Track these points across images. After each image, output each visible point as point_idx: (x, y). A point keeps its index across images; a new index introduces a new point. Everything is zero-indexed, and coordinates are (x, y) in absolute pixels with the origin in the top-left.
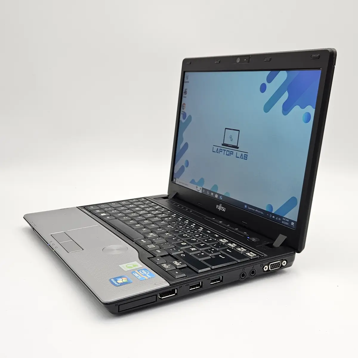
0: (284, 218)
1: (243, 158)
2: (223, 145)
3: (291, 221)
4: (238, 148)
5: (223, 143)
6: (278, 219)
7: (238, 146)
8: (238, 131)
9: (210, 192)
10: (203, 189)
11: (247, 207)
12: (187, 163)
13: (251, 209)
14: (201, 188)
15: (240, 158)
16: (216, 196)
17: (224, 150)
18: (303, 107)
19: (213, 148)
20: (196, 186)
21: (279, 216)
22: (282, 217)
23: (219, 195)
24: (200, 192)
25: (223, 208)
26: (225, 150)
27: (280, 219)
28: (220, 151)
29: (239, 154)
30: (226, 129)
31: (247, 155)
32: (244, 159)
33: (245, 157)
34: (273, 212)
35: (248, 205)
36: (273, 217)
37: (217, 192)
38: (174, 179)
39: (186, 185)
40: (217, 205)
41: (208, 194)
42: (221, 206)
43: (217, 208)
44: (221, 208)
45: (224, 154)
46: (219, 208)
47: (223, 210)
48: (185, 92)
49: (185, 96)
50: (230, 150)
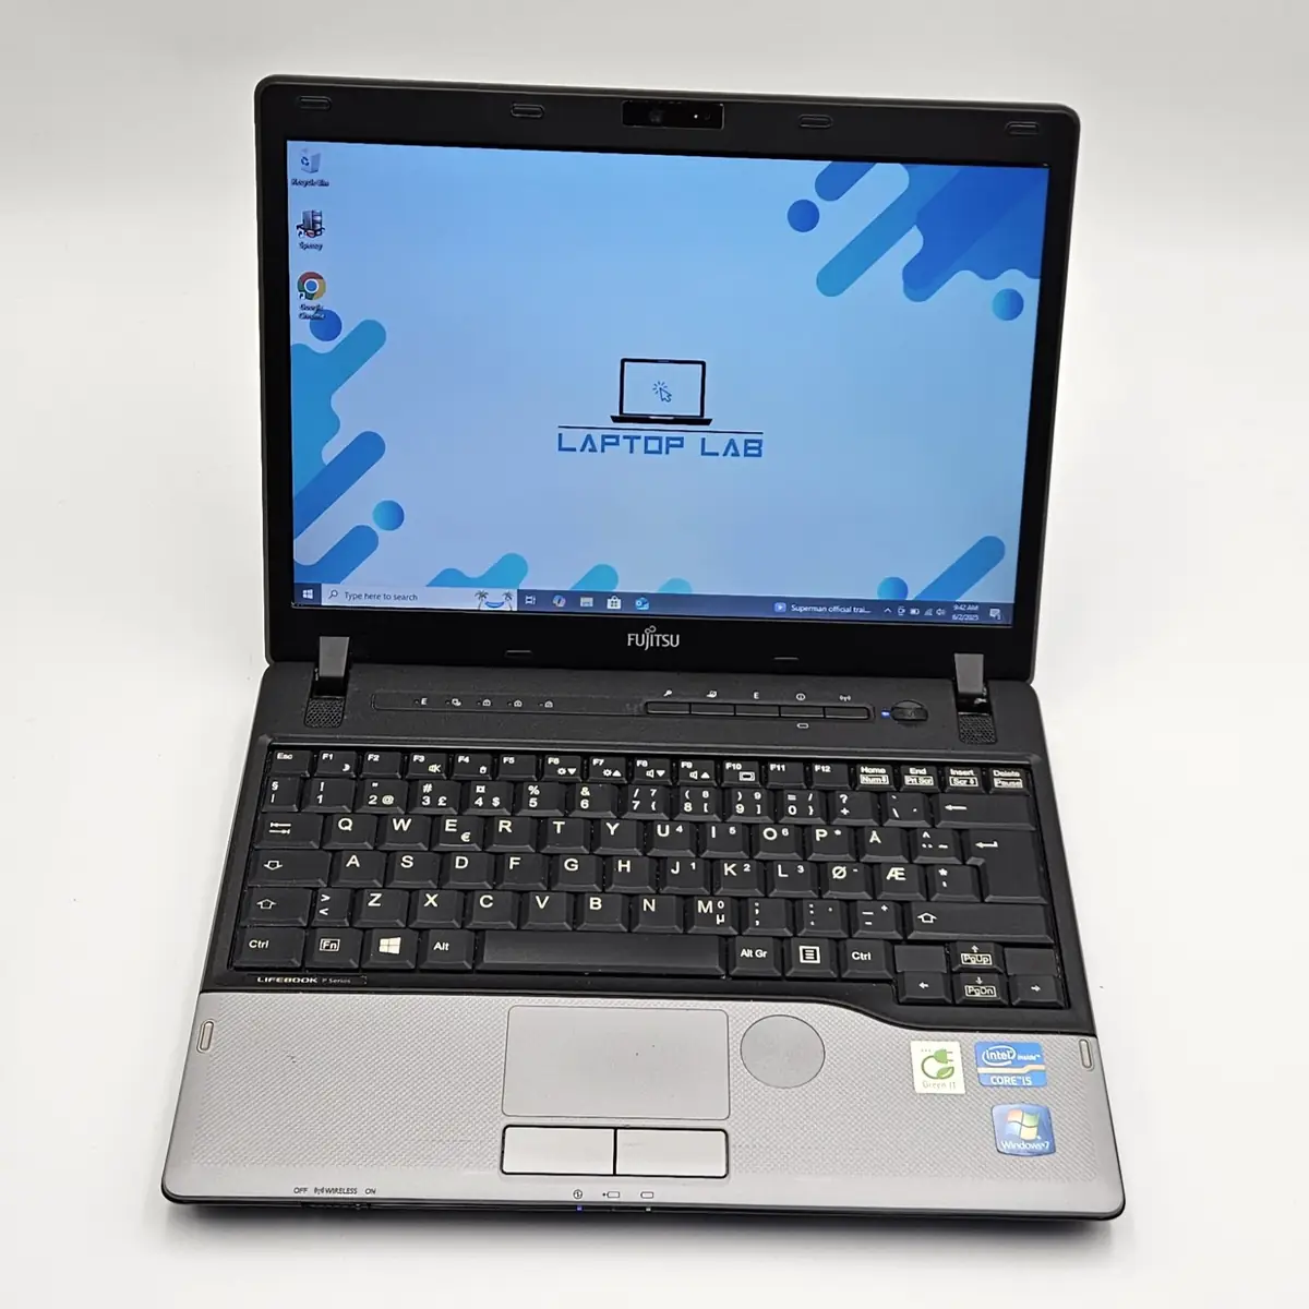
0: (959, 604)
1: (741, 452)
2: (615, 419)
3: (985, 608)
4: (708, 422)
5: (617, 414)
6: (934, 613)
7: (705, 417)
8: (700, 366)
9: (573, 596)
10: (522, 594)
11: (789, 608)
12: (394, 515)
13: (805, 609)
14: (508, 596)
15: (725, 454)
16: (614, 605)
17: (625, 437)
18: (988, 274)
19: (560, 435)
20: (476, 590)
21: (935, 605)
22: (948, 606)
23: (628, 598)
24: (511, 606)
25: (668, 638)
26: (632, 438)
27: (940, 612)
28: (604, 444)
29: (717, 443)
30: (628, 364)
31: (760, 442)
32: (746, 455)
33: (754, 448)
34: (910, 597)
35: (789, 601)
36: (913, 612)
37: (615, 591)
38: (305, 592)
39: (404, 598)
40: (629, 635)
41: (561, 605)
42: (656, 633)
43: (633, 642)
44: (655, 639)
45: (631, 452)
46: (640, 642)
47: (665, 643)
48: (312, 227)
49: (307, 240)
50: (665, 435)
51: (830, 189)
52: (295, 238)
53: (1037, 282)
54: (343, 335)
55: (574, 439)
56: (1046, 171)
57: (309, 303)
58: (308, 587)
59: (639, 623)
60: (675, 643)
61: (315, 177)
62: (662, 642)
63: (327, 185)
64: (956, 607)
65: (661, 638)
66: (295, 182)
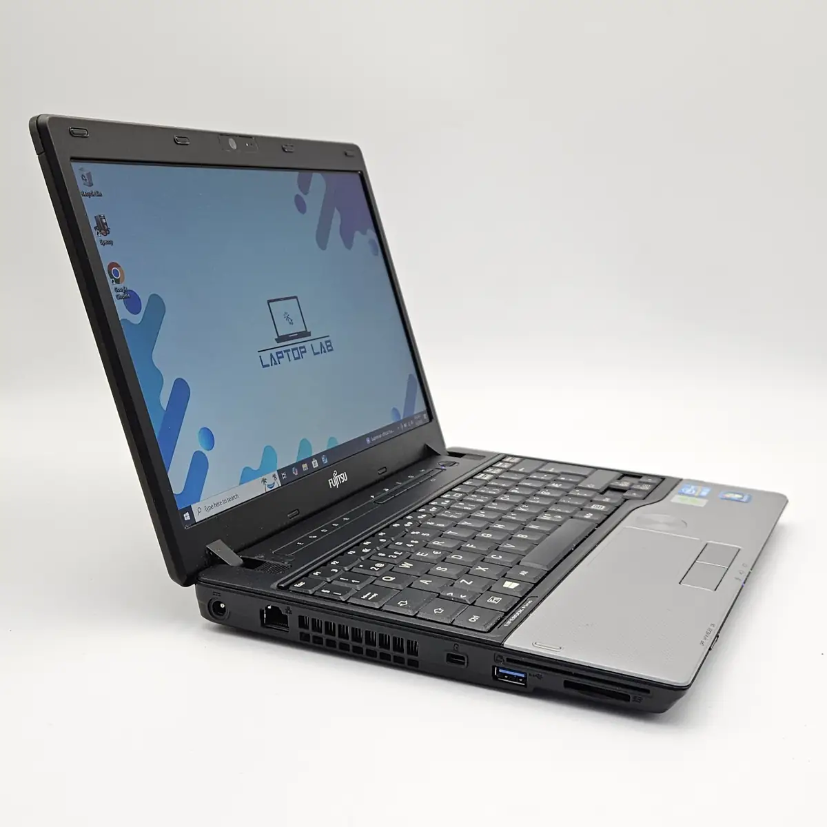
0: (415, 415)
1: (327, 350)
2: (277, 341)
3: (422, 415)
4: (309, 334)
5: (277, 337)
6: (410, 423)
7: (308, 331)
8: (295, 300)
9: (298, 465)
10: (280, 472)
11: (371, 440)
13: (376, 438)
14: (274, 476)
15: (322, 353)
16: (315, 464)
17: (285, 352)
18: (363, 232)
19: (260, 357)
20: (260, 479)
21: (409, 419)
22: (413, 418)
23: (318, 457)
24: (278, 483)
25: (343, 476)
26: (287, 351)
28: (279, 358)
29: (316, 344)
30: (270, 304)
31: (329, 341)
32: (329, 351)
33: (330, 346)
34: (401, 418)
35: (370, 435)
37: (313, 454)
38: (185, 515)
39: (233, 498)
40: (329, 481)
41: (296, 474)
42: (337, 474)
43: (332, 485)
44: (338, 479)
45: (290, 360)
46: (334, 483)
48: (102, 227)
49: (104, 238)
50: (298, 346)
51: (304, 188)
52: (96, 237)
54: (143, 308)
57: (119, 286)
58: (184, 511)
59: (326, 472)
60: (345, 478)
61: (93, 189)
62: (342, 480)
63: (101, 195)
64: (416, 418)
65: (340, 477)
66: (84, 195)
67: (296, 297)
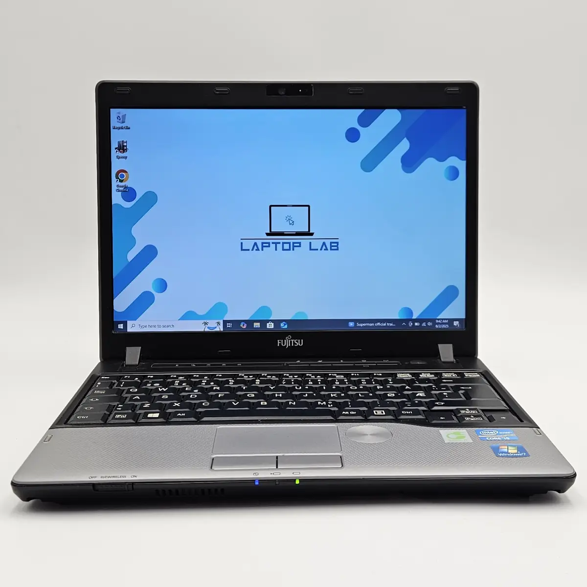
0: (438, 319)
2: (268, 234)
3: (451, 321)
4: (312, 234)
5: (268, 232)
6: (426, 324)
7: (311, 232)
8: (307, 207)
9: (250, 323)
10: (225, 322)
11: (355, 324)
12: (162, 285)
13: (364, 325)
14: (218, 323)
15: (321, 250)
16: (270, 326)
17: (273, 243)
18: (441, 159)
19: (242, 243)
20: (203, 321)
21: (427, 321)
22: (433, 321)
23: (277, 322)
24: (220, 328)
25: (298, 342)
26: (276, 243)
27: (430, 324)
28: (263, 247)
29: (317, 244)
30: (273, 207)
31: (337, 243)
32: (331, 249)
33: (335, 246)
34: (414, 317)
35: (356, 321)
36: (416, 324)
37: (270, 319)
38: (119, 325)
39: (168, 326)
40: (278, 341)
41: (245, 327)
42: (291, 339)
43: (280, 344)
44: (291, 342)
45: (276, 250)
46: (284, 344)
47: (296, 344)
48: (122, 148)
49: (121, 155)
50: (291, 241)
51: (365, 122)
52: (114, 153)
53: (464, 162)
54: (137, 199)
55: (248, 245)
56: (464, 111)
57: (121, 184)
58: (120, 323)
59: (283, 335)
60: (301, 344)
61: (124, 125)
62: (294, 343)
63: (129, 128)
64: (437, 321)
65: (294, 341)
66: (114, 128)
67: (309, 206)
